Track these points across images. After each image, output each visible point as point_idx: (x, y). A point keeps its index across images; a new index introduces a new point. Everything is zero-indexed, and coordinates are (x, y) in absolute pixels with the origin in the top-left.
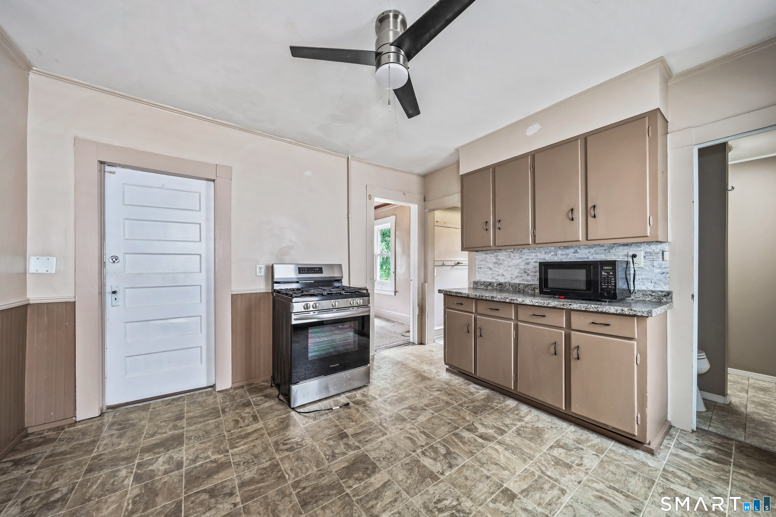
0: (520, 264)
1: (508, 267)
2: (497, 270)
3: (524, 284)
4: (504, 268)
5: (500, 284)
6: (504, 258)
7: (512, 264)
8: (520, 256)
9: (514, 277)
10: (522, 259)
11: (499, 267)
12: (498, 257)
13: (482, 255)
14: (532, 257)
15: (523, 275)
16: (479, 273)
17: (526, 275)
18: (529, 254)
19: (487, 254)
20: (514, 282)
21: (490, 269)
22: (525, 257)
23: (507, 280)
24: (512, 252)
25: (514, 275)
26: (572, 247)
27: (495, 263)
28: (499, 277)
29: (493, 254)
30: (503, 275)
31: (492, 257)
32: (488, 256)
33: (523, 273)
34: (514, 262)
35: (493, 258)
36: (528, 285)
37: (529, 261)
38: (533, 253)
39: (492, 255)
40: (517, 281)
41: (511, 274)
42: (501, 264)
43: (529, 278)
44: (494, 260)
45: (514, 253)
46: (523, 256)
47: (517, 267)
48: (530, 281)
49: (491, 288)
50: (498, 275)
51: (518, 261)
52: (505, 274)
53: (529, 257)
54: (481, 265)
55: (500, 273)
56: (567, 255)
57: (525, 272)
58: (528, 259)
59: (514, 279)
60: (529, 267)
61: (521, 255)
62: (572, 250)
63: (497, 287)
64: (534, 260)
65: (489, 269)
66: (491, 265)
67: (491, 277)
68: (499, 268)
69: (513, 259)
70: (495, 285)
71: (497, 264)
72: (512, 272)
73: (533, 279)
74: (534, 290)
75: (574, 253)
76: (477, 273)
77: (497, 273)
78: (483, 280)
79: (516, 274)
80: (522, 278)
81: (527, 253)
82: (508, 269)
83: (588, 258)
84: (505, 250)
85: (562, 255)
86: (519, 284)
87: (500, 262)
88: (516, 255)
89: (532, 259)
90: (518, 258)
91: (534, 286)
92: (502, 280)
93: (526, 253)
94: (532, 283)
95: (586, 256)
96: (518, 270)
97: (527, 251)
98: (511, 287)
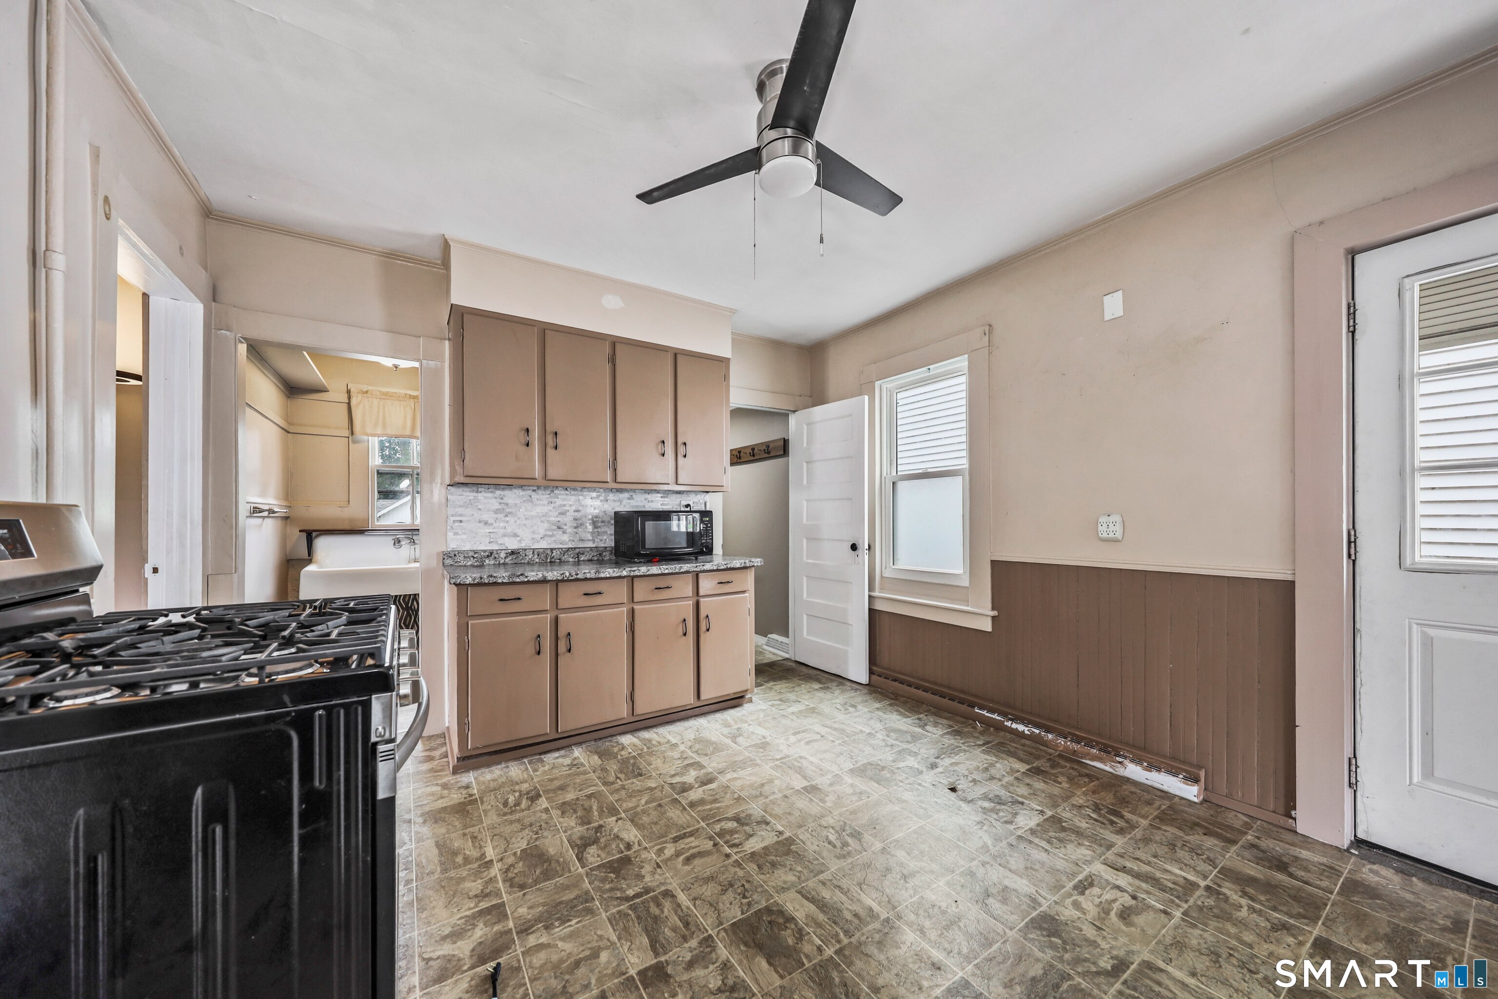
0: (550, 513)
1: (526, 519)
2: (502, 525)
3: (562, 548)
4: (518, 522)
5: (513, 553)
6: (518, 501)
7: (534, 513)
8: (550, 500)
9: (538, 537)
10: (553, 505)
11: (507, 519)
12: (505, 500)
13: (465, 494)
14: (571, 503)
15: (555, 533)
16: (456, 534)
17: (561, 533)
18: (564, 497)
19: (477, 492)
20: (536, 546)
21: (486, 523)
22: (559, 502)
23: (523, 545)
24: (534, 491)
25: (539, 533)
26: (626, 490)
27: (497, 512)
28: (506, 539)
29: (492, 492)
30: (516, 535)
31: (490, 498)
32: (480, 496)
33: (554, 530)
34: (539, 511)
35: (494, 501)
36: (568, 549)
37: (567, 508)
38: (572, 495)
39: (490, 495)
40: (543, 545)
41: (533, 532)
42: (510, 513)
43: (566, 538)
44: (496, 506)
45: (538, 494)
46: (555, 500)
47: (543, 519)
48: (567, 543)
49: (492, 562)
50: (504, 536)
51: (546, 509)
52: (519, 532)
53: (565, 503)
54: (461, 515)
55: (509, 530)
56: (620, 501)
57: (559, 528)
58: (565, 505)
59: (538, 542)
60: (565, 519)
61: (551, 497)
62: (626, 495)
63: (507, 560)
64: (573, 508)
65: (481, 525)
66: (486, 516)
67: (487, 540)
68: (507, 522)
69: (536, 505)
70: (503, 555)
71: (501, 513)
72: (535, 528)
73: (572, 539)
74: (578, 557)
75: (629, 499)
76: (450, 534)
77: (502, 531)
78: (467, 547)
79: (542, 532)
80: (553, 539)
81: (563, 494)
82: (525, 522)
83: (644, 507)
84: (521, 487)
85: (614, 501)
86: (552, 550)
87: (508, 510)
88: (542, 497)
89: (571, 506)
90: (546, 502)
91: (577, 551)
92: (513, 545)
93: (560, 494)
94: (570, 546)
95: (642, 504)
96: (546, 525)
97: (563, 492)
98: (536, 556)
